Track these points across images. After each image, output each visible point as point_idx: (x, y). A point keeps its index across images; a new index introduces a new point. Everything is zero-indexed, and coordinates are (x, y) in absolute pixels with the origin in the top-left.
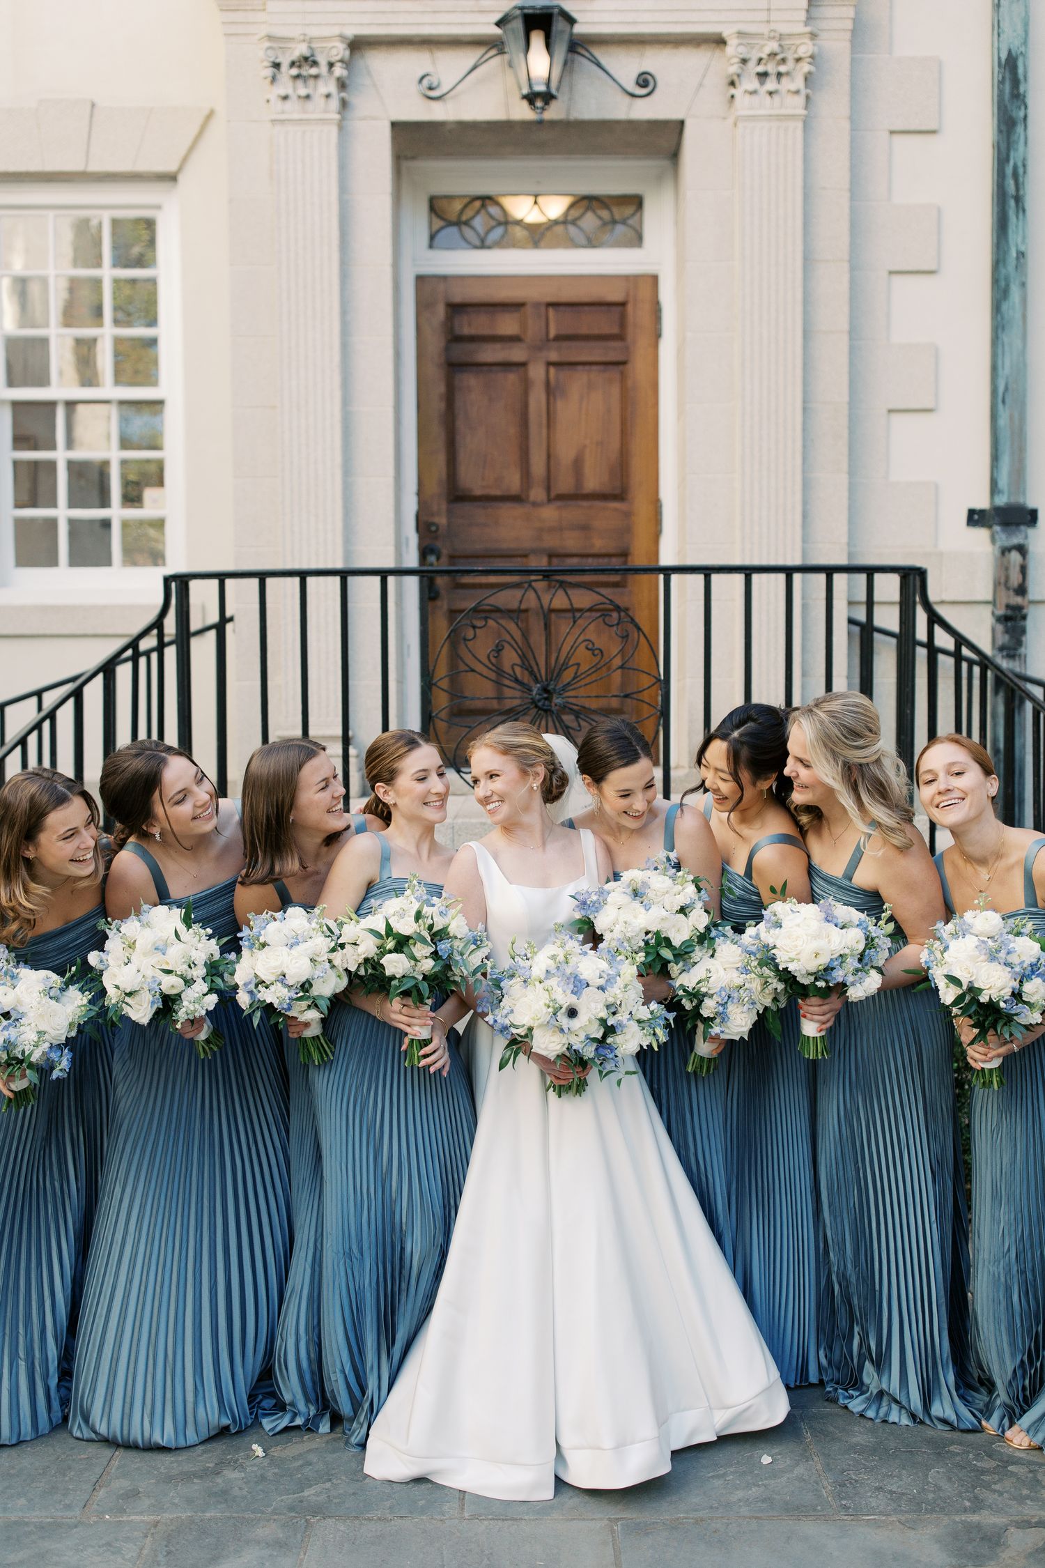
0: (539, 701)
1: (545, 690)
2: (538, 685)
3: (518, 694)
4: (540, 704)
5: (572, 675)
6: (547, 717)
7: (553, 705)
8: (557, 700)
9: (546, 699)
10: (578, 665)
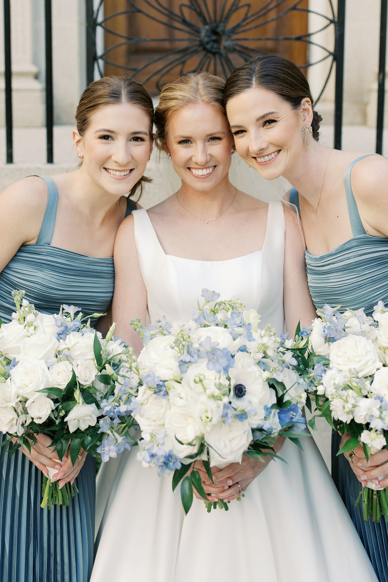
0: (208, 43)
1: (214, 32)
2: (207, 27)
3: (185, 36)
4: (209, 47)
5: (243, 16)
6: (215, 59)
7: (222, 47)
8: (226, 43)
9: (215, 41)
10: (249, 5)
